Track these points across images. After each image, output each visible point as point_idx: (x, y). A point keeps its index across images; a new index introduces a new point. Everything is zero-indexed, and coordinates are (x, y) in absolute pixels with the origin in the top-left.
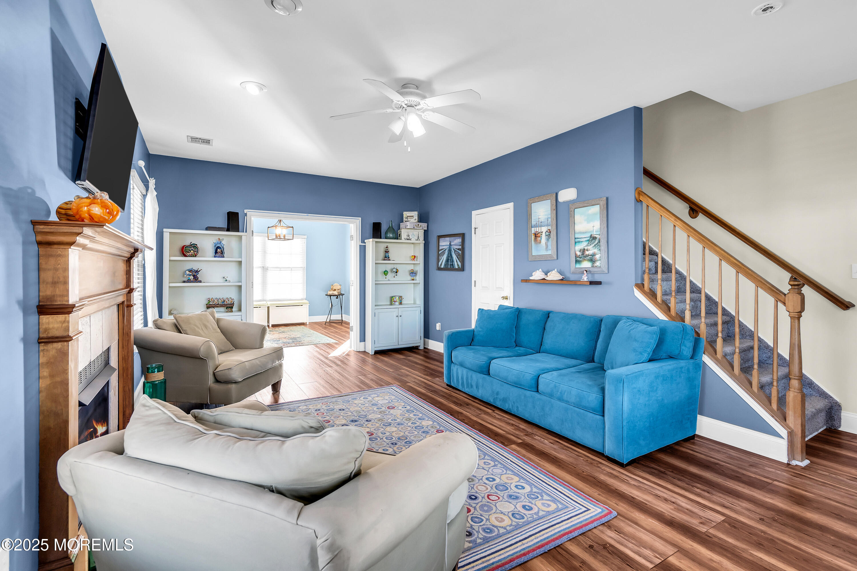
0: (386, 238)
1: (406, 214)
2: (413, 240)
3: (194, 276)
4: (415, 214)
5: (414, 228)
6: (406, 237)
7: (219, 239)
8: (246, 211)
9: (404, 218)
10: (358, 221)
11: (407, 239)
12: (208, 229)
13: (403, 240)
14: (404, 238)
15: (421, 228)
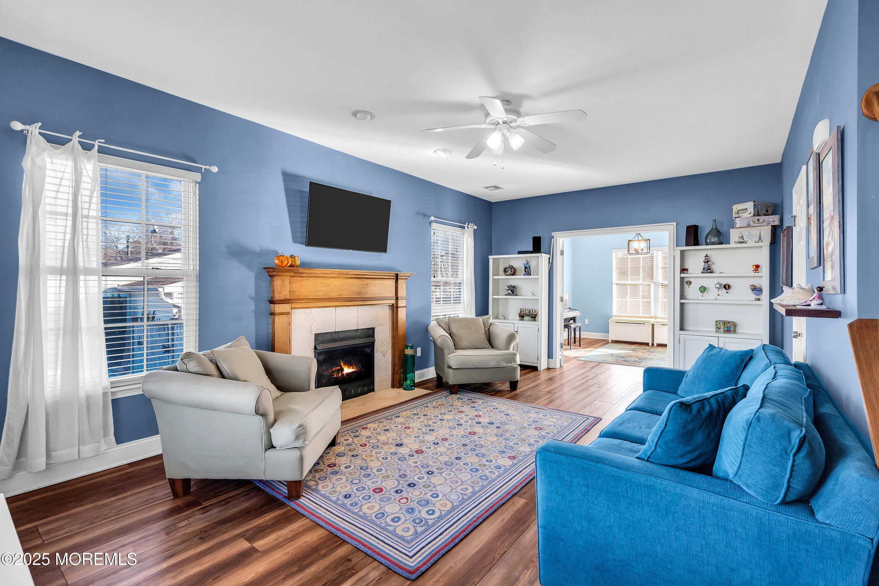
0: (707, 244)
1: (736, 207)
2: (751, 243)
3: (511, 290)
4: (750, 206)
5: (749, 226)
6: (737, 240)
7: (527, 260)
8: (553, 234)
9: (734, 214)
10: (672, 227)
11: (740, 243)
12: (520, 253)
13: (732, 245)
14: (735, 242)
15: (765, 224)
